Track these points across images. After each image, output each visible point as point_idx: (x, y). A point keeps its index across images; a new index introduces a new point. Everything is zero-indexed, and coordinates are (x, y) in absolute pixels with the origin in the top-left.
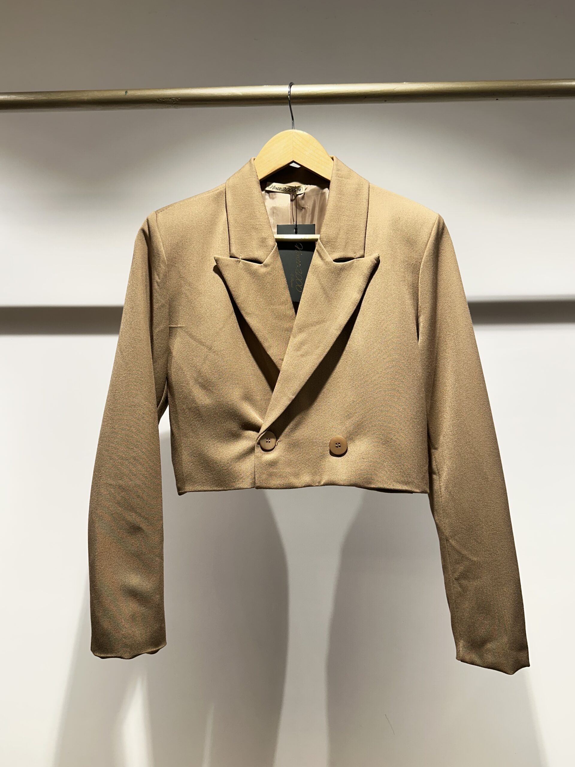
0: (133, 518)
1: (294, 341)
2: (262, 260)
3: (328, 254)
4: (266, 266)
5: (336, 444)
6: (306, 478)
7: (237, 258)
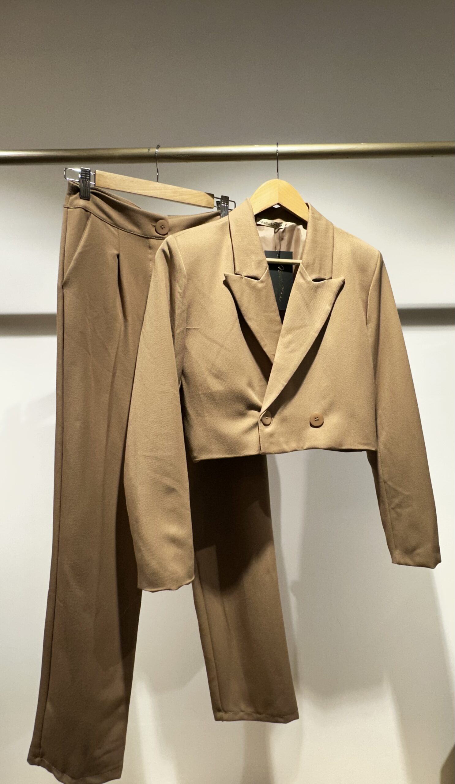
0: (168, 481)
1: (282, 341)
2: (259, 278)
3: (308, 275)
4: (262, 282)
5: (315, 418)
6: (294, 445)
7: (241, 275)
